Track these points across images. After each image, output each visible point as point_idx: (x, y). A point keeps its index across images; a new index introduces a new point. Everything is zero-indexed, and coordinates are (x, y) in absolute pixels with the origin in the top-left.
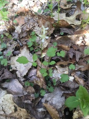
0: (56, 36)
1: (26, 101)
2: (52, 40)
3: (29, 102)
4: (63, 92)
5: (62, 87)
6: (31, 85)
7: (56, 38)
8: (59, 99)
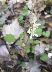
0: (46, 13)
1: (9, 66)
2: (42, 16)
3: (12, 67)
4: (40, 65)
5: (40, 61)
6: (15, 54)
7: (45, 15)
8: (36, 70)
